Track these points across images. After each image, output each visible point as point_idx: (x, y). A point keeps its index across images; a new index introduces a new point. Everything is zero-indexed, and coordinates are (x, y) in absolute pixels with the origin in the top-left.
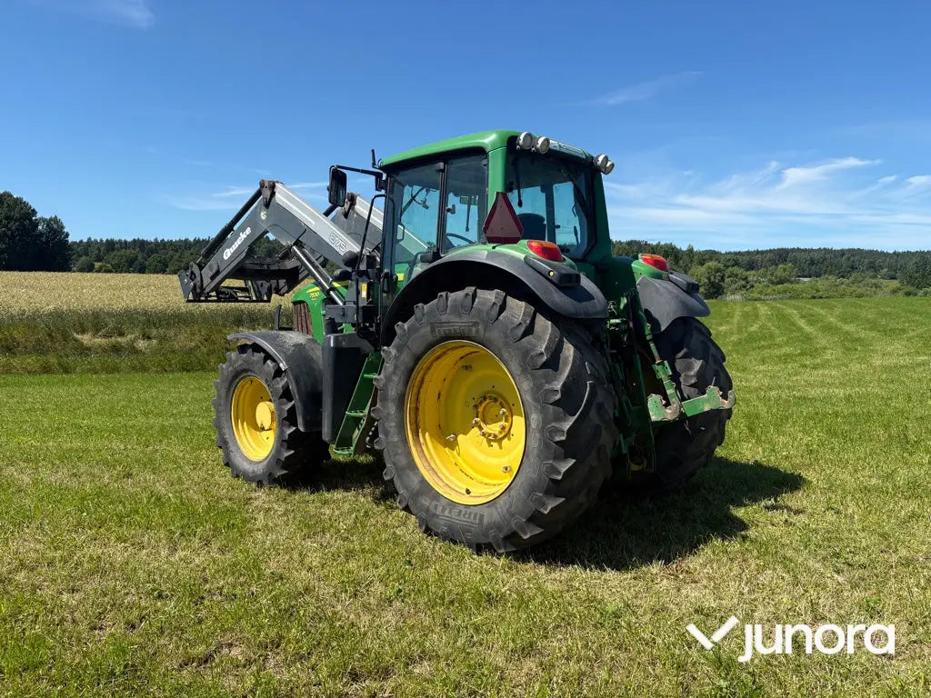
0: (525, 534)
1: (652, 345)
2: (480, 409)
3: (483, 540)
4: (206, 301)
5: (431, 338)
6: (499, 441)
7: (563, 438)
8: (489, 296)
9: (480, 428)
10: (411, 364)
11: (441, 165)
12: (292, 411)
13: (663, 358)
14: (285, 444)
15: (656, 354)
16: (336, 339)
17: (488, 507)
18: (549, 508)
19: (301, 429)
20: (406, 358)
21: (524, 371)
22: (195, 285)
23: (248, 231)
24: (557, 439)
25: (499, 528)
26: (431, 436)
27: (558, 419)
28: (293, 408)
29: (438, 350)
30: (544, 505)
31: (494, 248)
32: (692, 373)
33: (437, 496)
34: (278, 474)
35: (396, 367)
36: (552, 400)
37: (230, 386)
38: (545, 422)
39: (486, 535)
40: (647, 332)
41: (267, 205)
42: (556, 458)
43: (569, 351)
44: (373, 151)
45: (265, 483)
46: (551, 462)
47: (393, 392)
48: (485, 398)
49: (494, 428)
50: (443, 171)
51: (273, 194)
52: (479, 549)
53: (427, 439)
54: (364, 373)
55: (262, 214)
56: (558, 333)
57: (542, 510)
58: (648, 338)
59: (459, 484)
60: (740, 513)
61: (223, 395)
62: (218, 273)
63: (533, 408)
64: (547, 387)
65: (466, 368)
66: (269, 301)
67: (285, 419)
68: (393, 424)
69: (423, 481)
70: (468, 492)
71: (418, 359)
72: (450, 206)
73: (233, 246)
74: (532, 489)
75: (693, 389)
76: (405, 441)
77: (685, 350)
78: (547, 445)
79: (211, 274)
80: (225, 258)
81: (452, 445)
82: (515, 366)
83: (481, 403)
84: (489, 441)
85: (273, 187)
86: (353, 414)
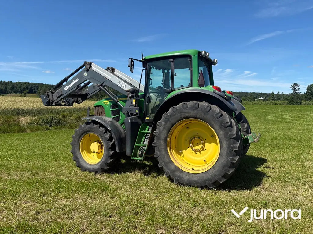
0: (221, 181)
2: (192, 141)
3: (204, 185)
5: (179, 118)
6: (200, 151)
7: (237, 149)
9: (192, 148)
10: (170, 127)
11: (172, 60)
12: (114, 145)
14: (110, 157)
16: (131, 119)
17: (205, 173)
18: (231, 172)
19: (118, 151)
21: (221, 128)
22: (49, 100)
23: (78, 80)
24: (234, 150)
25: (211, 180)
26: (174, 151)
27: (234, 143)
29: (181, 121)
30: (229, 171)
31: (200, 88)
32: (245, 128)
33: (182, 171)
34: (106, 168)
35: (164, 128)
36: (232, 137)
38: (230, 144)
39: (205, 183)
41: (87, 71)
42: (234, 156)
44: (142, 54)
45: (99, 172)
46: (232, 157)
47: (163, 137)
49: (198, 147)
50: (172, 62)
51: (91, 67)
52: (202, 188)
54: (140, 130)
55: (85, 74)
57: (228, 173)
59: (190, 168)
61: (77, 140)
63: (224, 140)
64: (230, 133)
67: (110, 148)
68: (163, 148)
69: (176, 167)
70: (193, 169)
71: (173, 125)
73: (70, 85)
74: (224, 167)
75: (245, 133)
77: (242, 121)
78: (230, 152)
79: (58, 95)
80: (65, 89)
81: (181, 154)
82: (217, 127)
84: (196, 152)
85: (91, 64)
86: (138, 145)
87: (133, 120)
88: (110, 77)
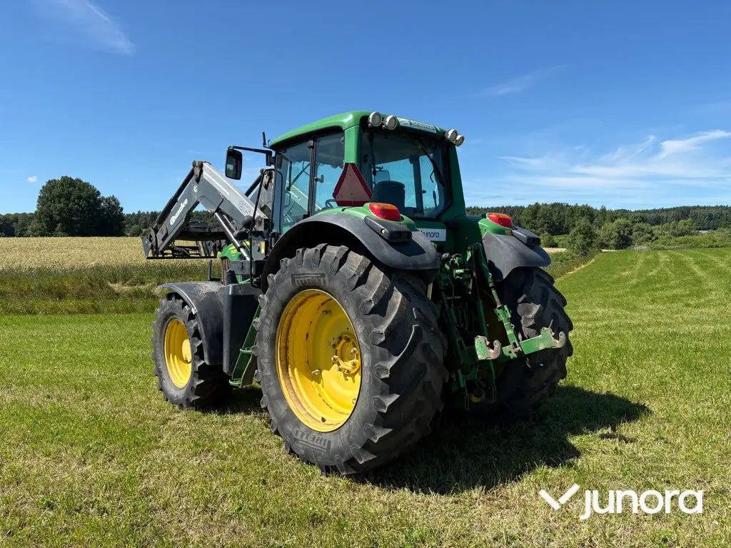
0: (361, 460)
1: (494, 292)
2: (338, 348)
3: (331, 464)
4: (163, 258)
5: (291, 288)
6: (352, 376)
7: (387, 376)
8: (334, 251)
9: (339, 364)
10: (279, 309)
11: (311, 142)
12: (200, 347)
13: (503, 303)
14: (197, 375)
15: (497, 299)
16: (234, 287)
17: (334, 434)
18: (378, 438)
19: (207, 363)
20: (275, 304)
21: (358, 315)
22: (152, 245)
23: (186, 202)
24: (383, 377)
25: (342, 454)
26: (298, 370)
27: (384, 359)
28: (201, 345)
29: (299, 298)
30: (373, 434)
31: (343, 210)
32: (530, 316)
33: (299, 423)
34: (193, 399)
35: (268, 312)
36: (379, 342)
37: (163, 327)
38: (374, 361)
39: (332, 459)
40: (490, 280)
41: (198, 181)
42: (382, 393)
43: (397, 298)
44: (264, 133)
45: (185, 406)
46: (378, 397)
47: (266, 333)
48: (340, 338)
49: (348, 365)
50: (313, 147)
51: (201, 172)
52: (328, 470)
53: (295, 374)
55: (195, 188)
56: (388, 282)
57: (372, 439)
58: (491, 285)
59: (318, 412)
60: (575, 441)
61: (158, 334)
62: (167, 235)
63: (365, 349)
64: (375, 330)
65: (327, 312)
66: (215, 257)
67: (196, 354)
68: (267, 361)
69: (289, 410)
70: (323, 420)
71: (284, 305)
72: (319, 176)
73: (176, 214)
74: (364, 421)
75: (532, 330)
76: (276, 374)
77: (524, 296)
78: (375, 381)
79: (162, 236)
80: (172, 224)
81: (317, 379)
82: (351, 311)
83: (339, 343)
84: (345, 376)
85: (201, 166)
86: (246, 351)
87: (240, 291)
88: (228, 193)
